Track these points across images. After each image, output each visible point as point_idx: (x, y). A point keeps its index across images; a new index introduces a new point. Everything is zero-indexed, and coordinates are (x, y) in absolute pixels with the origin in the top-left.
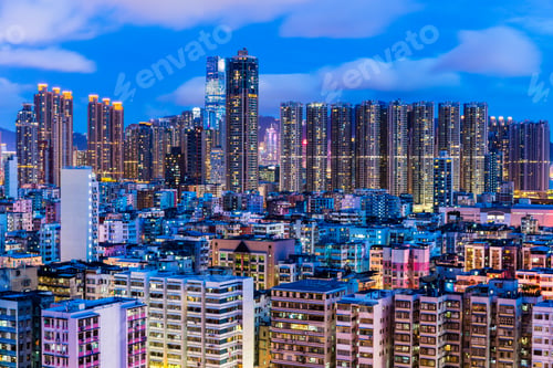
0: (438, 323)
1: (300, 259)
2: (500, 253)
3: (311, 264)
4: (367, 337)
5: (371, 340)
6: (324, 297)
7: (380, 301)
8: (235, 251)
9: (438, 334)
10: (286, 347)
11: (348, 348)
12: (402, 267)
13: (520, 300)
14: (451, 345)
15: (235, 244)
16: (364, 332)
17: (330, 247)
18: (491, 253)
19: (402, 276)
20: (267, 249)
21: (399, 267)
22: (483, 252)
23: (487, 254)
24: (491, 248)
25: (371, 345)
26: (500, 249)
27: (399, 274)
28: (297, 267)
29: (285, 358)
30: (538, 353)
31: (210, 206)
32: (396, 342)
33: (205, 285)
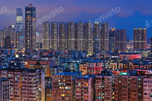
0: (111, 85)
1: (58, 67)
2: (122, 65)
3: (62, 69)
4: (86, 90)
5: (88, 91)
6: (71, 77)
7: (90, 78)
8: (35, 65)
9: (111, 89)
10: (58, 95)
11: (80, 94)
12: (93, 69)
13: (138, 77)
14: (115, 93)
15: (35, 62)
16: (85, 89)
17: (66, 64)
18: (119, 65)
19: (93, 71)
20: (46, 64)
21: (92, 69)
22: (116, 65)
23: (118, 66)
24: (119, 64)
25: (88, 93)
26: (122, 64)
27: (92, 71)
28: (57, 69)
29: (57, 98)
30: (146, 94)
31: (21, 54)
32: (96, 92)
33: (28, 74)
